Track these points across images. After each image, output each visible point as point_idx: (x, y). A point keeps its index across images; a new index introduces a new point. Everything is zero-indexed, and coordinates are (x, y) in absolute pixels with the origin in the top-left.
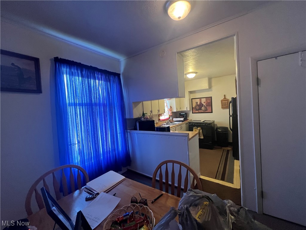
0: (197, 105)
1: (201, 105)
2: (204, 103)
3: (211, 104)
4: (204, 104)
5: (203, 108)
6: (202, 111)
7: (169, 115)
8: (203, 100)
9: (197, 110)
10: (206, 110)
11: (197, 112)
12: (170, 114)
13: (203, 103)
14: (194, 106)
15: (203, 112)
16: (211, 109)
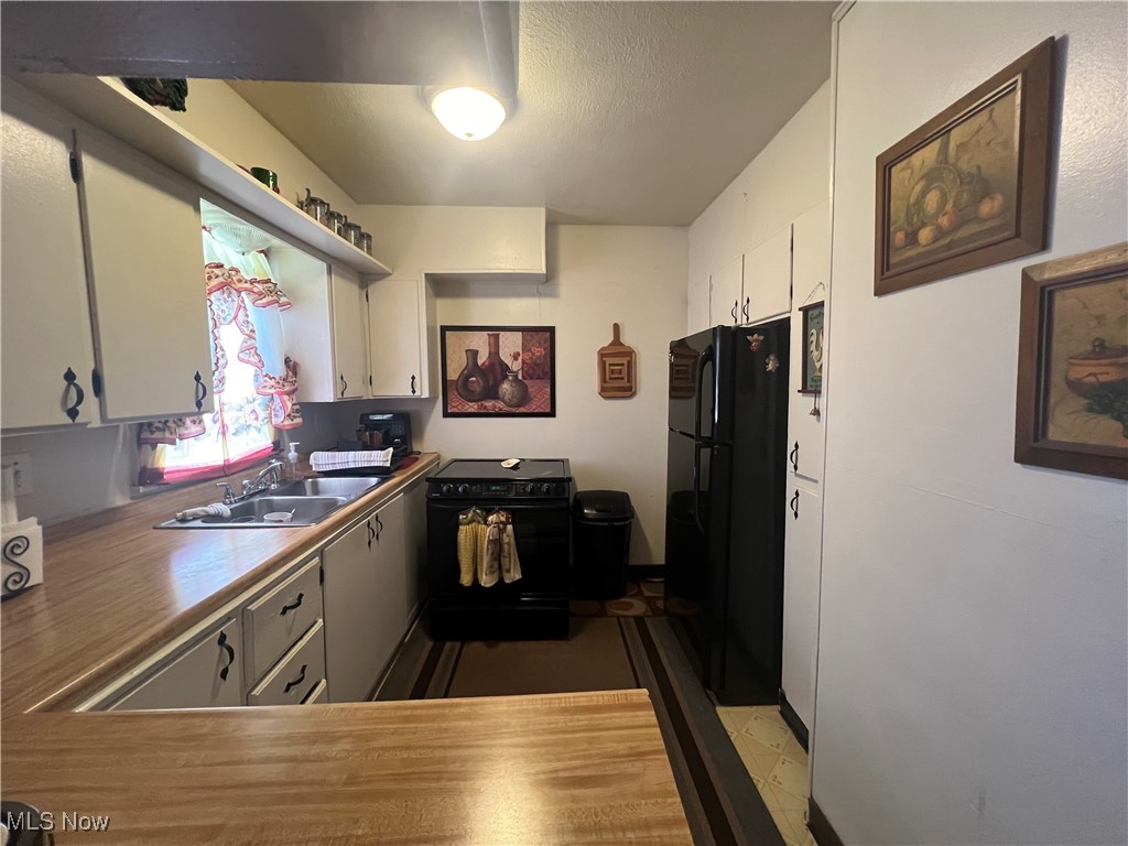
0: (473, 368)
1: (495, 371)
2: (516, 357)
3: (548, 369)
4: (516, 366)
5: (506, 387)
6: (500, 405)
7: (278, 430)
8: (510, 345)
9: (469, 396)
10: (524, 398)
11: (473, 407)
12: (280, 419)
13: (508, 361)
14: (453, 375)
15: (507, 409)
16: (548, 396)
